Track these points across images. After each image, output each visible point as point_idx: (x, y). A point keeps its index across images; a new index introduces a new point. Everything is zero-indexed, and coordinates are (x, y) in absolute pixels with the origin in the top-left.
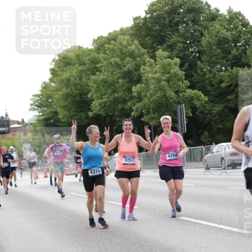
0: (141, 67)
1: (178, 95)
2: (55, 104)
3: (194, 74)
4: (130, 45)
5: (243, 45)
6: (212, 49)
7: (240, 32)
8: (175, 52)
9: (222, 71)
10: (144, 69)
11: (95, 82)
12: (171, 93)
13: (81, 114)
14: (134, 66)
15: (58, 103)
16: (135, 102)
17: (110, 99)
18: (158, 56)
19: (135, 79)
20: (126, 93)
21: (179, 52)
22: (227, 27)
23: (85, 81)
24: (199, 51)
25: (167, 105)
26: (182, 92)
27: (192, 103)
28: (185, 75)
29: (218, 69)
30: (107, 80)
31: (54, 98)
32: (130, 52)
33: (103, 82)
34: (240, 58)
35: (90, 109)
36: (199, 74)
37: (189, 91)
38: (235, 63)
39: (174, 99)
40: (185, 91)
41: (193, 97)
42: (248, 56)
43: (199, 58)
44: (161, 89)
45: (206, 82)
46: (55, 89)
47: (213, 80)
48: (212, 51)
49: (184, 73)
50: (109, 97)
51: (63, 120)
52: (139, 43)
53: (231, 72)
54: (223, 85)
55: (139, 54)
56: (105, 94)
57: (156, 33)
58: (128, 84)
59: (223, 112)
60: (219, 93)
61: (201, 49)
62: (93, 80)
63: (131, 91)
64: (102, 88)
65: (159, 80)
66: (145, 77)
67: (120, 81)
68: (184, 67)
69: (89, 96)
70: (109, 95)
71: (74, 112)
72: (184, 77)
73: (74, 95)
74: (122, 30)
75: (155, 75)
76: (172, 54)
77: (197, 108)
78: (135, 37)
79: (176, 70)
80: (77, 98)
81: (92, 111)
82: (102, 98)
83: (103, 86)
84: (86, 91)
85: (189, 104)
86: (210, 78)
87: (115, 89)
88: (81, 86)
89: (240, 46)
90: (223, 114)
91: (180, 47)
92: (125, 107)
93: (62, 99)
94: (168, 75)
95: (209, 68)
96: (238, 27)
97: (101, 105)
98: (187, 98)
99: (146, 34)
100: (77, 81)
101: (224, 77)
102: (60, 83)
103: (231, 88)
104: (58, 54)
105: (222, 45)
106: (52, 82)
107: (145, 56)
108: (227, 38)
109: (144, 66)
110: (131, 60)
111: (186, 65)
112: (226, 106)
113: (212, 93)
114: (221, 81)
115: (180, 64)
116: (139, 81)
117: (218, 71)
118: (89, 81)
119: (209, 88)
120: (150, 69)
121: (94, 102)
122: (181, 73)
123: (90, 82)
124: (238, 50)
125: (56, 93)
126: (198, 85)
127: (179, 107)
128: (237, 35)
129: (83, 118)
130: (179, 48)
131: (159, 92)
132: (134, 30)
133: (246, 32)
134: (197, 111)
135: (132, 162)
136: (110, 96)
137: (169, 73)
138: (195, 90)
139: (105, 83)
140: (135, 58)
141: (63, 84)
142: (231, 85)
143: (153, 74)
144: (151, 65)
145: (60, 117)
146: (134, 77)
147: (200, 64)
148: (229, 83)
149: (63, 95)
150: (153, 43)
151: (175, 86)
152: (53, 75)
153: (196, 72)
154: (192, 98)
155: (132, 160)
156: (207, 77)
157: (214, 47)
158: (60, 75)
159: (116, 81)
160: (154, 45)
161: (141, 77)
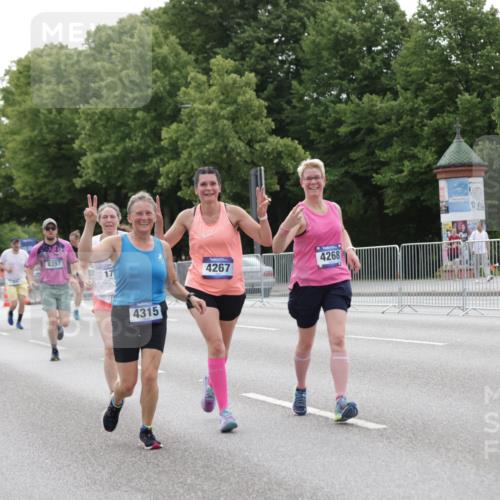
0: (179, 90)
1: (251, 147)
2: (8, 162)
3: (285, 106)
4: (160, 45)
5: (384, 50)
6: (322, 58)
7: (380, 22)
8: (249, 61)
9: (340, 101)
10: (185, 93)
11: (89, 116)
12: (237, 145)
13: (57, 181)
14: (168, 88)
15: (13, 158)
16: (166, 159)
17: (117, 153)
18: (215, 68)
19: (168, 113)
20: (149, 141)
21: (257, 60)
22: (353, 12)
23: (69, 116)
24: (296, 59)
25: (230, 167)
26: (260, 141)
27: (279, 165)
28: (267, 108)
29: (332, 98)
30: (112, 115)
31: (6, 148)
32: (160, 59)
33: (104, 118)
34: (378, 77)
35: (78, 171)
36: (294, 107)
37: (274, 140)
38: (366, 86)
39: (243, 155)
40: (265, 140)
41: (281, 152)
42: (394, 73)
43: (297, 75)
44: (217, 134)
45: (308, 123)
46: (8, 130)
47: (322, 118)
48: (322, 62)
49: (266, 104)
50: (114, 149)
51: (22, 194)
52: (178, 40)
53: (358, 105)
54: (343, 130)
55: (177, 62)
56: (107, 142)
57: (214, 22)
58: (155, 123)
59: (342, 184)
60: (333, 145)
61: (300, 55)
62: (83, 112)
63: (160, 137)
64: (101, 128)
65: (214, 117)
66: (187, 110)
67: (140, 114)
68: (266, 92)
69: (76, 145)
70: (113, 145)
71: (46, 176)
72: (265, 111)
73: (45, 143)
74: (146, 13)
75: (207, 106)
76: (243, 65)
77: (289, 174)
78: (170, 29)
79: (248, 96)
80: (52, 150)
81: (81, 177)
82: (99, 150)
83: (104, 126)
84: (69, 136)
85: (274, 167)
86: (316, 116)
87: (127, 131)
88: (60, 124)
89: (379, 52)
90: (341, 188)
91: (259, 50)
92: (146, 168)
93: (21, 149)
94: (231, 108)
95: (315, 95)
96: (375, 12)
97: (97, 164)
98: (269, 154)
99: (195, 22)
100: (52, 116)
101: (345, 114)
102: (20, 120)
103: (359, 137)
104: (16, 59)
105: (343, 50)
106: (4, 116)
107: (189, 68)
108: (352, 36)
109: (187, 87)
110: (162, 75)
111: (271, 87)
112: (347, 172)
113: (320, 146)
114: (339, 123)
115: (257, 85)
116: (175, 117)
117: (332, 102)
118: (76, 116)
119: (314, 135)
120: (198, 95)
121: (84, 159)
122: (260, 104)
123: (79, 118)
124: (374, 60)
125: (10, 139)
126: (292, 128)
127: (253, 171)
128: (374, 29)
129: (62, 189)
130: (257, 53)
131: (214, 141)
132: (170, 13)
133: (390, 24)
134: (289, 180)
135: (224, 273)
136: (117, 145)
137: (235, 102)
138: (285, 139)
139: (108, 119)
140: (170, 71)
141: (25, 121)
142: (358, 131)
143: (202, 104)
144: (198, 87)
145: (18, 186)
146: (166, 109)
147: (298, 86)
148: (353, 127)
149: (24, 142)
150: (206, 43)
151: (246, 129)
152: (6, 102)
153: (289, 102)
154: (279, 155)
155: (225, 267)
156: (310, 112)
157: (325, 54)
158: (19, 103)
159: (130, 115)
160: (208, 47)
161: (180, 110)
